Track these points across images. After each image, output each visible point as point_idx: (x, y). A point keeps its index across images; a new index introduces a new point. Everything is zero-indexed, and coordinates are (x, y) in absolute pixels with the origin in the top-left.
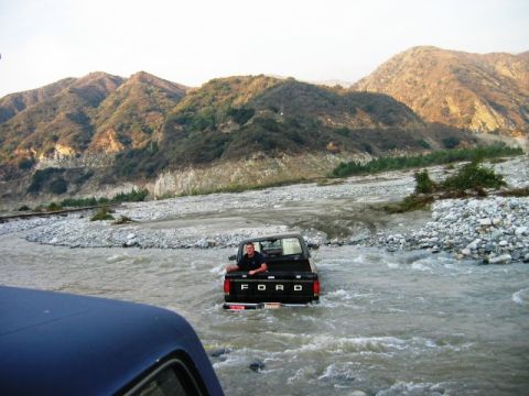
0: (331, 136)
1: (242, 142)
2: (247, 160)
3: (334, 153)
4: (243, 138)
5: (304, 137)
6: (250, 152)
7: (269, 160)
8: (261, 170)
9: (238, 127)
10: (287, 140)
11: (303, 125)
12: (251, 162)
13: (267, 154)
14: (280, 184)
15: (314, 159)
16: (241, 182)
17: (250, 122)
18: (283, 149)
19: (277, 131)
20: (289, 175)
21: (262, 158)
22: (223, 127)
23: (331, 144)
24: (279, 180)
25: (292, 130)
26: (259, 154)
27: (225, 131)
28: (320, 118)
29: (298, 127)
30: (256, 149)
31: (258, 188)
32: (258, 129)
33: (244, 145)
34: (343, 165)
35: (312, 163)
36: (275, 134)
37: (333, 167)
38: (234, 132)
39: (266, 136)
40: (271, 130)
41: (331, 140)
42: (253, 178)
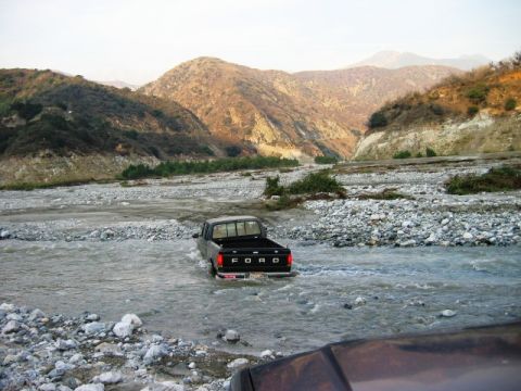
0: (121, 138)
1: (28, 138)
2: (34, 156)
3: (123, 154)
4: (30, 134)
5: (93, 137)
6: (37, 150)
7: (58, 159)
8: (48, 168)
9: (23, 122)
10: (77, 140)
11: (93, 125)
12: (37, 160)
13: (56, 152)
14: (68, 184)
15: (103, 159)
16: (26, 180)
17: (37, 118)
18: (72, 147)
19: (66, 129)
20: (78, 175)
21: (50, 156)
22: (7, 121)
23: (120, 146)
24: (67, 179)
25: (80, 129)
26: (47, 151)
27: (9, 125)
28: (108, 119)
29: (88, 126)
30: (44, 147)
31: (45, 187)
32: (47, 125)
33: (30, 142)
34: (132, 167)
35: (102, 163)
36: (65, 133)
37: (122, 169)
38: (19, 127)
39: (54, 133)
40: (60, 127)
41: (121, 142)
42: (41, 176)
